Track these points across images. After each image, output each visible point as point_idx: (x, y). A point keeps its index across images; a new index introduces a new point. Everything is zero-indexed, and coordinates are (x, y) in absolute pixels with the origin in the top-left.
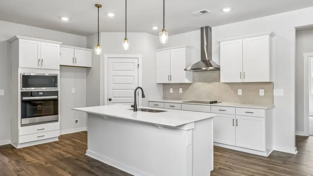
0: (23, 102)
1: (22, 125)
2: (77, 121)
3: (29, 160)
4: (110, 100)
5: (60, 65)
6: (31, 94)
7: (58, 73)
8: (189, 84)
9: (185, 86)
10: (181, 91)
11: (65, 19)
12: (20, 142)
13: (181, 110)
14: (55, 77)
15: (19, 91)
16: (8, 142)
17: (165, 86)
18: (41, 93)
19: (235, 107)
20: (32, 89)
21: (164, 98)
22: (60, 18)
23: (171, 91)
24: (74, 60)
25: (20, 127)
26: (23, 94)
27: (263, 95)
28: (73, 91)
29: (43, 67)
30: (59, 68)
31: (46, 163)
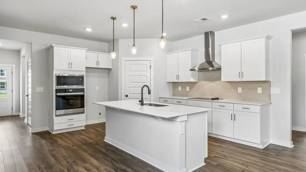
0: (57, 96)
1: (56, 116)
2: (100, 114)
3: (59, 143)
4: (127, 96)
5: (86, 67)
6: (65, 91)
7: (84, 73)
8: (195, 83)
9: (191, 84)
10: (188, 89)
11: (89, 30)
12: (55, 129)
13: (187, 105)
14: (82, 77)
15: (54, 88)
16: (46, 129)
17: (175, 84)
18: (71, 90)
19: (234, 103)
20: (66, 87)
21: (173, 95)
22: (85, 29)
23: (180, 88)
24: (98, 63)
25: (55, 118)
26: (57, 91)
27: (261, 92)
28: (97, 88)
29: (72, 69)
30: (85, 70)
31: (73, 146)
